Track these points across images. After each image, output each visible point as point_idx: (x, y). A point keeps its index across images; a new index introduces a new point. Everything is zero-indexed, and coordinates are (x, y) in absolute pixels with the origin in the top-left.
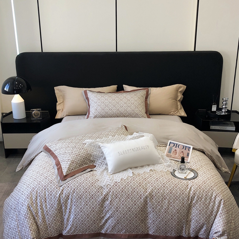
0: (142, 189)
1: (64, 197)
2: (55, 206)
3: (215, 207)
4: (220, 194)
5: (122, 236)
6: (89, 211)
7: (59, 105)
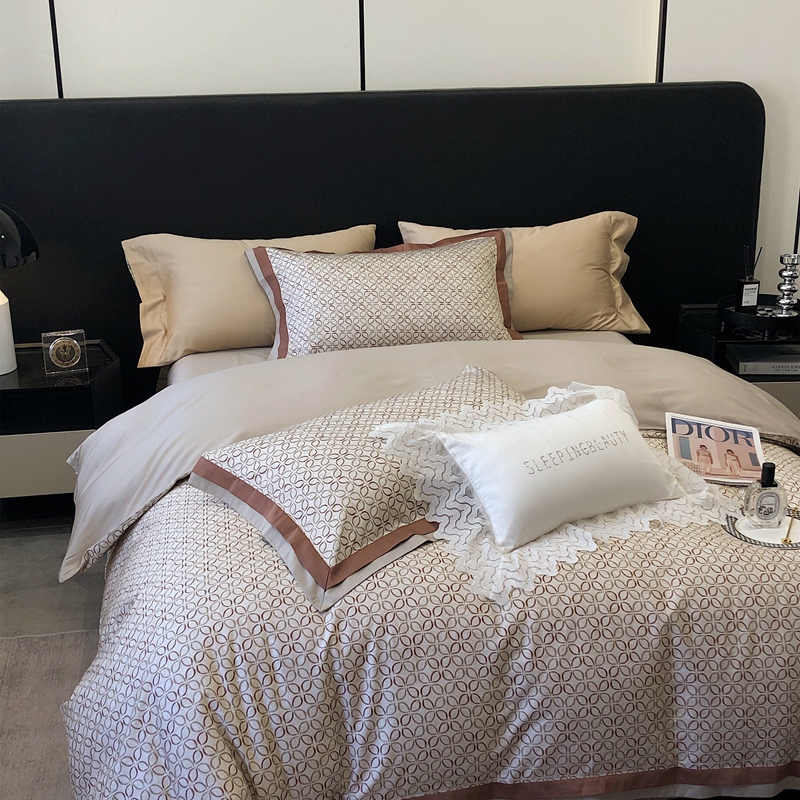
0: (646, 595)
1: (346, 651)
5: (584, 788)
6: (452, 702)
7: (150, 314)
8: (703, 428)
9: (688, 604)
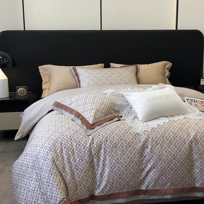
0: (184, 133)
5: (167, 191)
6: (127, 162)
7: (45, 84)
8: (195, 101)
9: (196, 136)
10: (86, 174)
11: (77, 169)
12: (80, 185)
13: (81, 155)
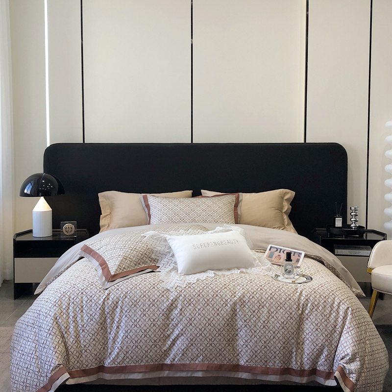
0: (228, 292)
1: (110, 303)
2: (96, 317)
3: (340, 320)
4: (345, 300)
5: (198, 367)
6: (147, 326)
7: (104, 219)
8: (282, 250)
9: (244, 297)
10: (94, 337)
11: (83, 331)
12: (86, 351)
13: (91, 313)
